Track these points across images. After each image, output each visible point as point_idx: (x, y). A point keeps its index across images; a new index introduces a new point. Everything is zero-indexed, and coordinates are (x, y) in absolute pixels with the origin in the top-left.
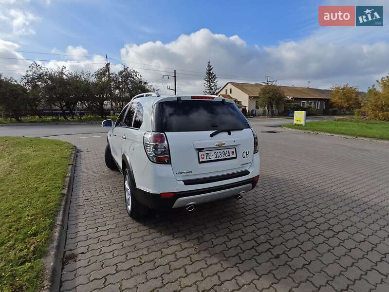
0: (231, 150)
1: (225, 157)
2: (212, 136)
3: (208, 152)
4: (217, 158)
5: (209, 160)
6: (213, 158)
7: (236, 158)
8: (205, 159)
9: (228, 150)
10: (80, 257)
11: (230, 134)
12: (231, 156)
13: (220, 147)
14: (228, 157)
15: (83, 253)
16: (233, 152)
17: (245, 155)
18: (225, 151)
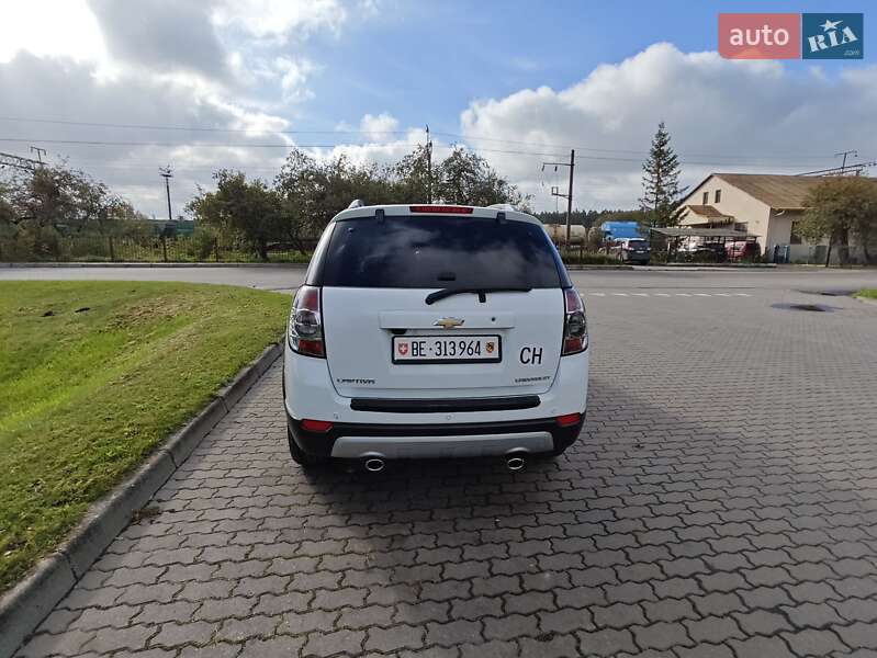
0: (484, 341)
1: (465, 356)
2: (430, 300)
3: (418, 340)
4: (442, 357)
5: (419, 357)
6: (431, 356)
7: (498, 360)
8: (408, 356)
9: (476, 339)
10: (164, 518)
11: (483, 300)
12: (484, 355)
13: (448, 328)
14: (475, 356)
15: (172, 511)
16: (490, 346)
17: (528, 356)
18: (468, 340)
